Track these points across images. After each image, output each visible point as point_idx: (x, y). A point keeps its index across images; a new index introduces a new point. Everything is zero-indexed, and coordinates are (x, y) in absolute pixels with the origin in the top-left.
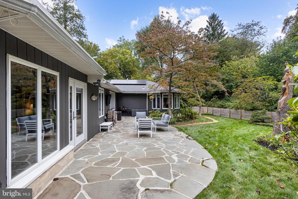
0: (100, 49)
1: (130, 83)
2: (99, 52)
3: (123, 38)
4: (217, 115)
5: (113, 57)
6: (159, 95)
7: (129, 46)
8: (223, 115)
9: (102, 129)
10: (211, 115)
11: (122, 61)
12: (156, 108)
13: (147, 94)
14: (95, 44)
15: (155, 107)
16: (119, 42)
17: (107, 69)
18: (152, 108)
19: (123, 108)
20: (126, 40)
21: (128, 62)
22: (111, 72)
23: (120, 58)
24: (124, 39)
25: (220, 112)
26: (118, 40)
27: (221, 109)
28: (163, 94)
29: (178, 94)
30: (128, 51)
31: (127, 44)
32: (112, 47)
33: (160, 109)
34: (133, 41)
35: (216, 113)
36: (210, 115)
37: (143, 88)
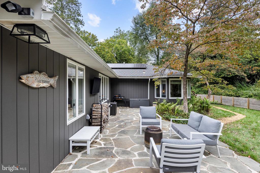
0: (98, 39)
1: (127, 67)
2: (97, 42)
3: (119, 29)
4: (227, 105)
5: (110, 46)
6: (165, 81)
7: (125, 37)
8: (236, 105)
9: (73, 147)
10: (219, 104)
11: (118, 50)
12: (161, 97)
13: (150, 80)
14: (93, 34)
15: (158, 95)
16: (115, 33)
17: (104, 57)
18: (156, 97)
19: (119, 97)
20: (122, 31)
21: (124, 51)
22: (107, 60)
23: (117, 47)
24: (121, 30)
25: (233, 101)
26: (115, 32)
27: (234, 98)
28: (170, 79)
29: (189, 79)
30: (124, 41)
31: (123, 35)
32: (109, 38)
33: (166, 98)
34: (129, 32)
35: (227, 102)
36: (217, 104)
37: (144, 73)
